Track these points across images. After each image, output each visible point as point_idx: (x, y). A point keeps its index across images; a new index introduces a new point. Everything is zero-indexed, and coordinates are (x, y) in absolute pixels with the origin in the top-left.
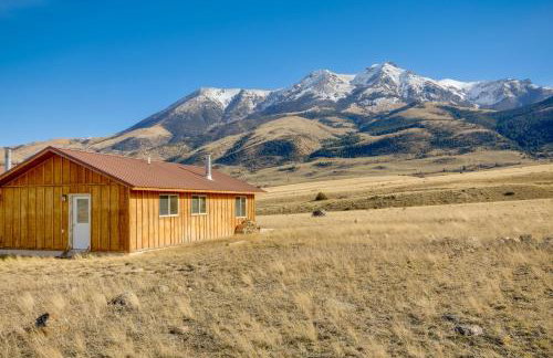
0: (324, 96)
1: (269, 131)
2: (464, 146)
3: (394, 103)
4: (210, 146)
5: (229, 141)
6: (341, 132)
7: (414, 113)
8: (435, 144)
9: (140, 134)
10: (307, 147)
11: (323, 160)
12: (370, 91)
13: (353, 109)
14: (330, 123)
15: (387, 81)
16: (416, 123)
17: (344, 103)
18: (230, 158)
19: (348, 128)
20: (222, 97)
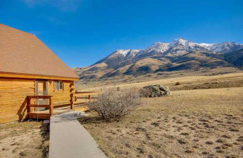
0: (159, 51)
1: (140, 63)
2: (213, 66)
3: (184, 52)
4: (121, 69)
5: (127, 67)
6: (166, 63)
7: (192, 55)
8: (201, 66)
9: (98, 66)
10: (154, 68)
11: (160, 72)
12: (175, 48)
13: (169, 55)
14: (161, 60)
15: (181, 45)
16: (193, 59)
17: (166, 53)
18: (128, 73)
19: (168, 62)
20: (124, 53)
